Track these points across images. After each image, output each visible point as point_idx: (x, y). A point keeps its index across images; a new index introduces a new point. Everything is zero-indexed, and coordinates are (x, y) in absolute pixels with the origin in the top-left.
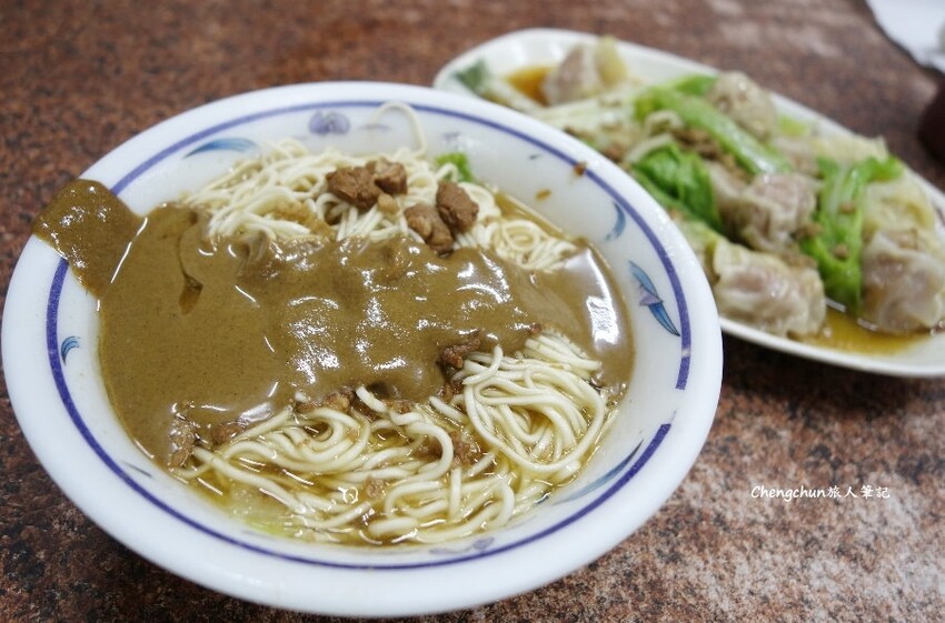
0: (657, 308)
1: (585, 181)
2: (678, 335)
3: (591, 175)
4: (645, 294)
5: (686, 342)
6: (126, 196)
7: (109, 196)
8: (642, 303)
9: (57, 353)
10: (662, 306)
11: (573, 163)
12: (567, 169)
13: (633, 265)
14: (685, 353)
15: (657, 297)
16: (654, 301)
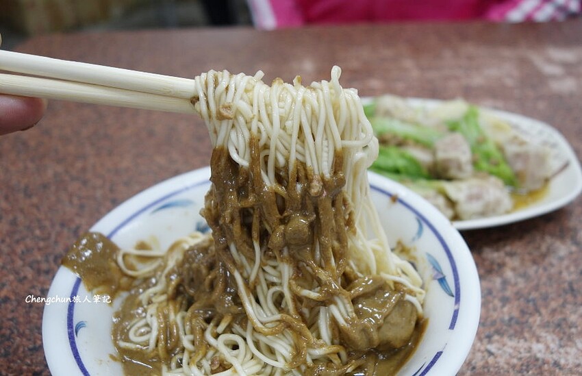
0: (442, 280)
1: (399, 206)
2: (453, 296)
3: (402, 202)
4: (436, 272)
5: (458, 300)
6: (116, 240)
7: (106, 240)
8: (434, 278)
9: (73, 331)
10: (445, 280)
11: (390, 195)
12: (386, 200)
13: (429, 255)
14: (456, 307)
15: (442, 274)
16: (440, 276)
